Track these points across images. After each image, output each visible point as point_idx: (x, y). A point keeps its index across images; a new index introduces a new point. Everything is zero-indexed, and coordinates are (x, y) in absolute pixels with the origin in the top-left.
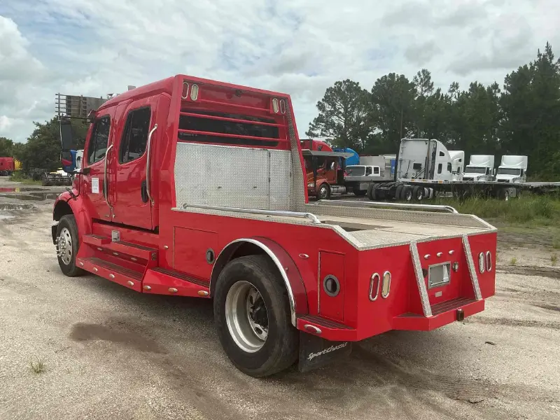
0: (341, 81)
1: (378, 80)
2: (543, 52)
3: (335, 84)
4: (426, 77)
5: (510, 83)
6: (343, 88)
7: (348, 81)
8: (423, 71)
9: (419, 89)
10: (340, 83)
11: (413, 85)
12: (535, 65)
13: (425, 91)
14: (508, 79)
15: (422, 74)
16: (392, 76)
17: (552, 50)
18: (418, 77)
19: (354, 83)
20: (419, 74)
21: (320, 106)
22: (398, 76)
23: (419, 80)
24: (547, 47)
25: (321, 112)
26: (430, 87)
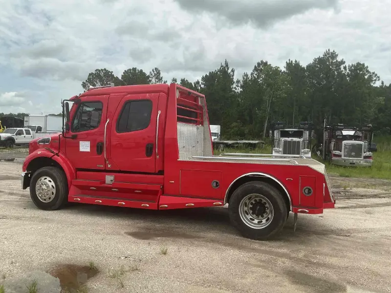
0: (100, 69)
1: (125, 71)
2: (224, 64)
3: (96, 71)
4: (158, 73)
5: (204, 81)
6: (102, 74)
7: (105, 69)
8: (156, 69)
9: (153, 80)
10: (99, 71)
11: (148, 77)
12: (218, 72)
13: (157, 82)
14: (203, 78)
15: (155, 71)
16: (134, 69)
17: (228, 64)
18: (152, 72)
19: (109, 72)
20: (153, 70)
21: (84, 85)
22: (138, 70)
23: (153, 75)
24: (226, 62)
25: (84, 90)
26: (161, 79)
